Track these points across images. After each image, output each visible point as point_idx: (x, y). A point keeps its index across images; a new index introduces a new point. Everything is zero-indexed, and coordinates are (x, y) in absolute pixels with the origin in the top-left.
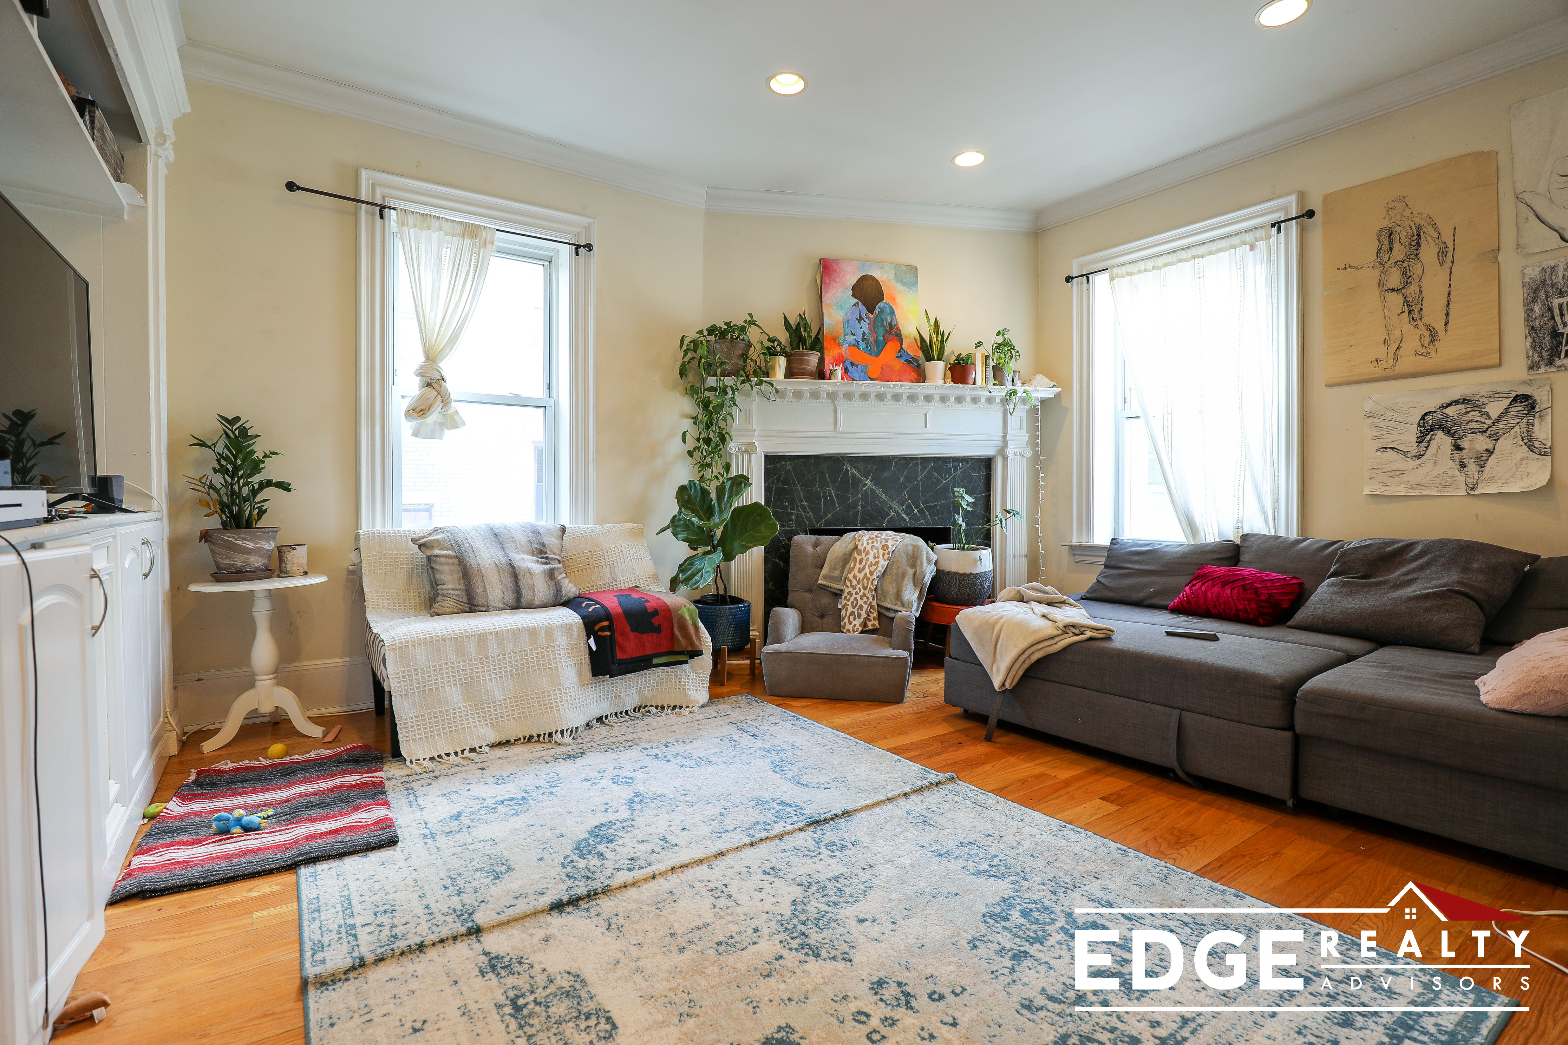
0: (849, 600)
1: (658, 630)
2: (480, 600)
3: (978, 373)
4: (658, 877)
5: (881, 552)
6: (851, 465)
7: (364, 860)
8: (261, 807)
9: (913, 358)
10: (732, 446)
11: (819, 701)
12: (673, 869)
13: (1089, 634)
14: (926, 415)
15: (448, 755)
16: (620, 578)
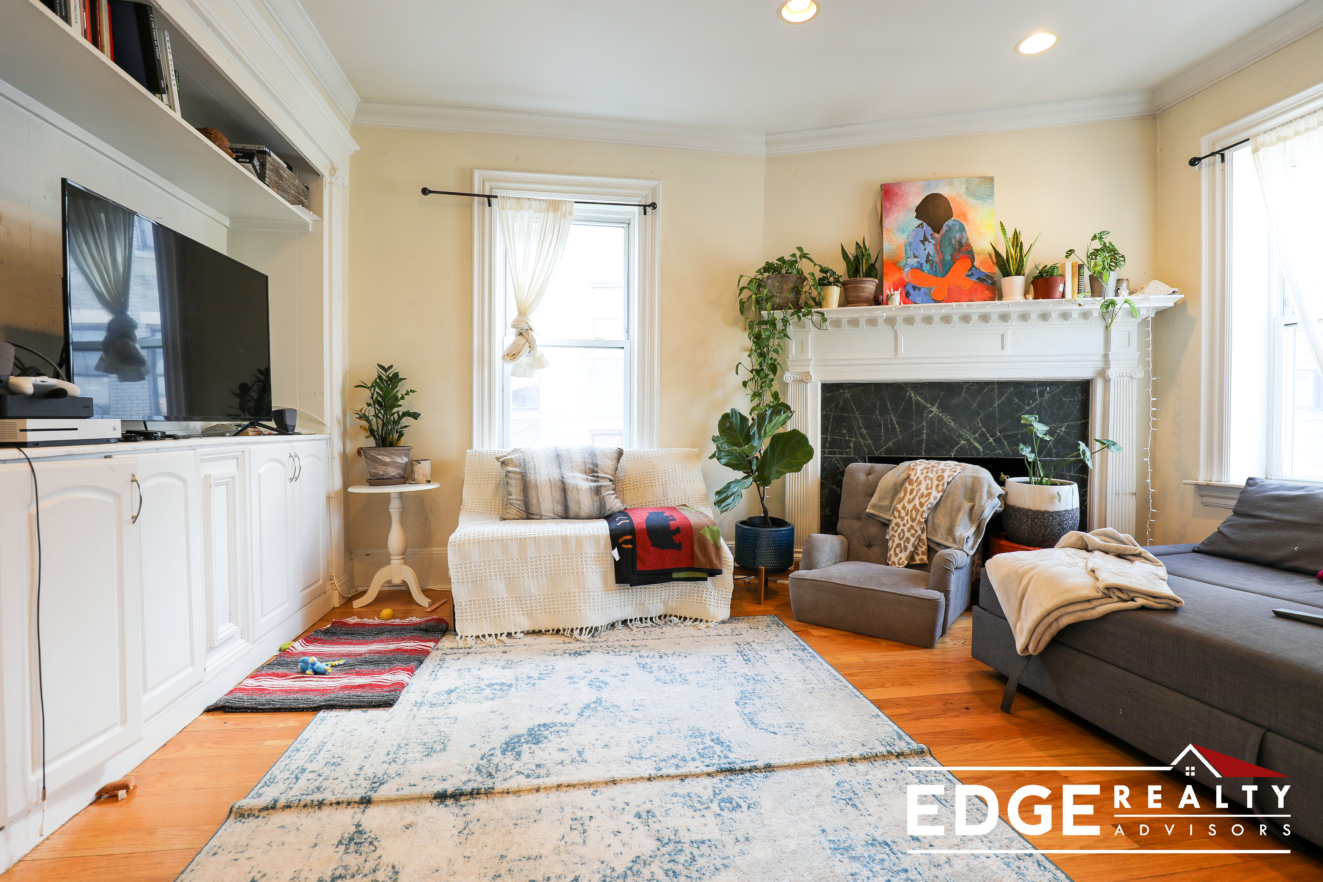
0: (896, 531)
1: (678, 547)
2: (534, 509)
3: (1069, 284)
4: (541, 791)
5: (935, 483)
6: (915, 392)
7: (363, 714)
8: (332, 656)
9: (987, 275)
10: (788, 377)
11: (841, 633)
12: (559, 786)
13: (1140, 602)
14: (1003, 336)
15: (490, 635)
16: (671, 497)
